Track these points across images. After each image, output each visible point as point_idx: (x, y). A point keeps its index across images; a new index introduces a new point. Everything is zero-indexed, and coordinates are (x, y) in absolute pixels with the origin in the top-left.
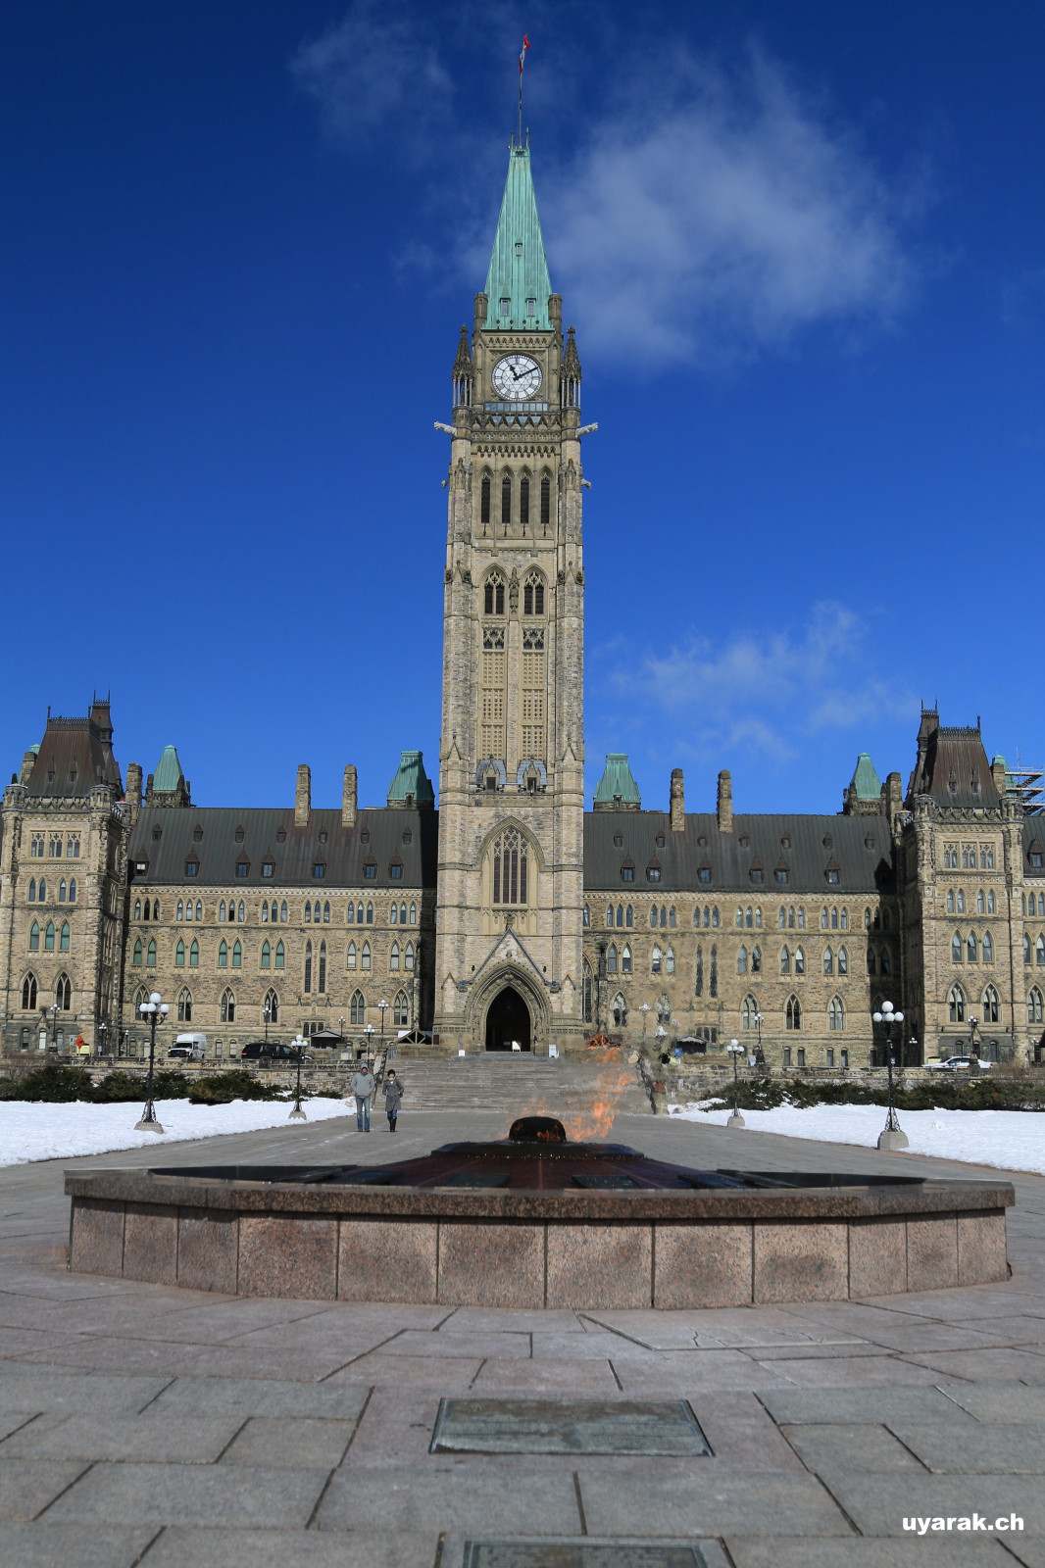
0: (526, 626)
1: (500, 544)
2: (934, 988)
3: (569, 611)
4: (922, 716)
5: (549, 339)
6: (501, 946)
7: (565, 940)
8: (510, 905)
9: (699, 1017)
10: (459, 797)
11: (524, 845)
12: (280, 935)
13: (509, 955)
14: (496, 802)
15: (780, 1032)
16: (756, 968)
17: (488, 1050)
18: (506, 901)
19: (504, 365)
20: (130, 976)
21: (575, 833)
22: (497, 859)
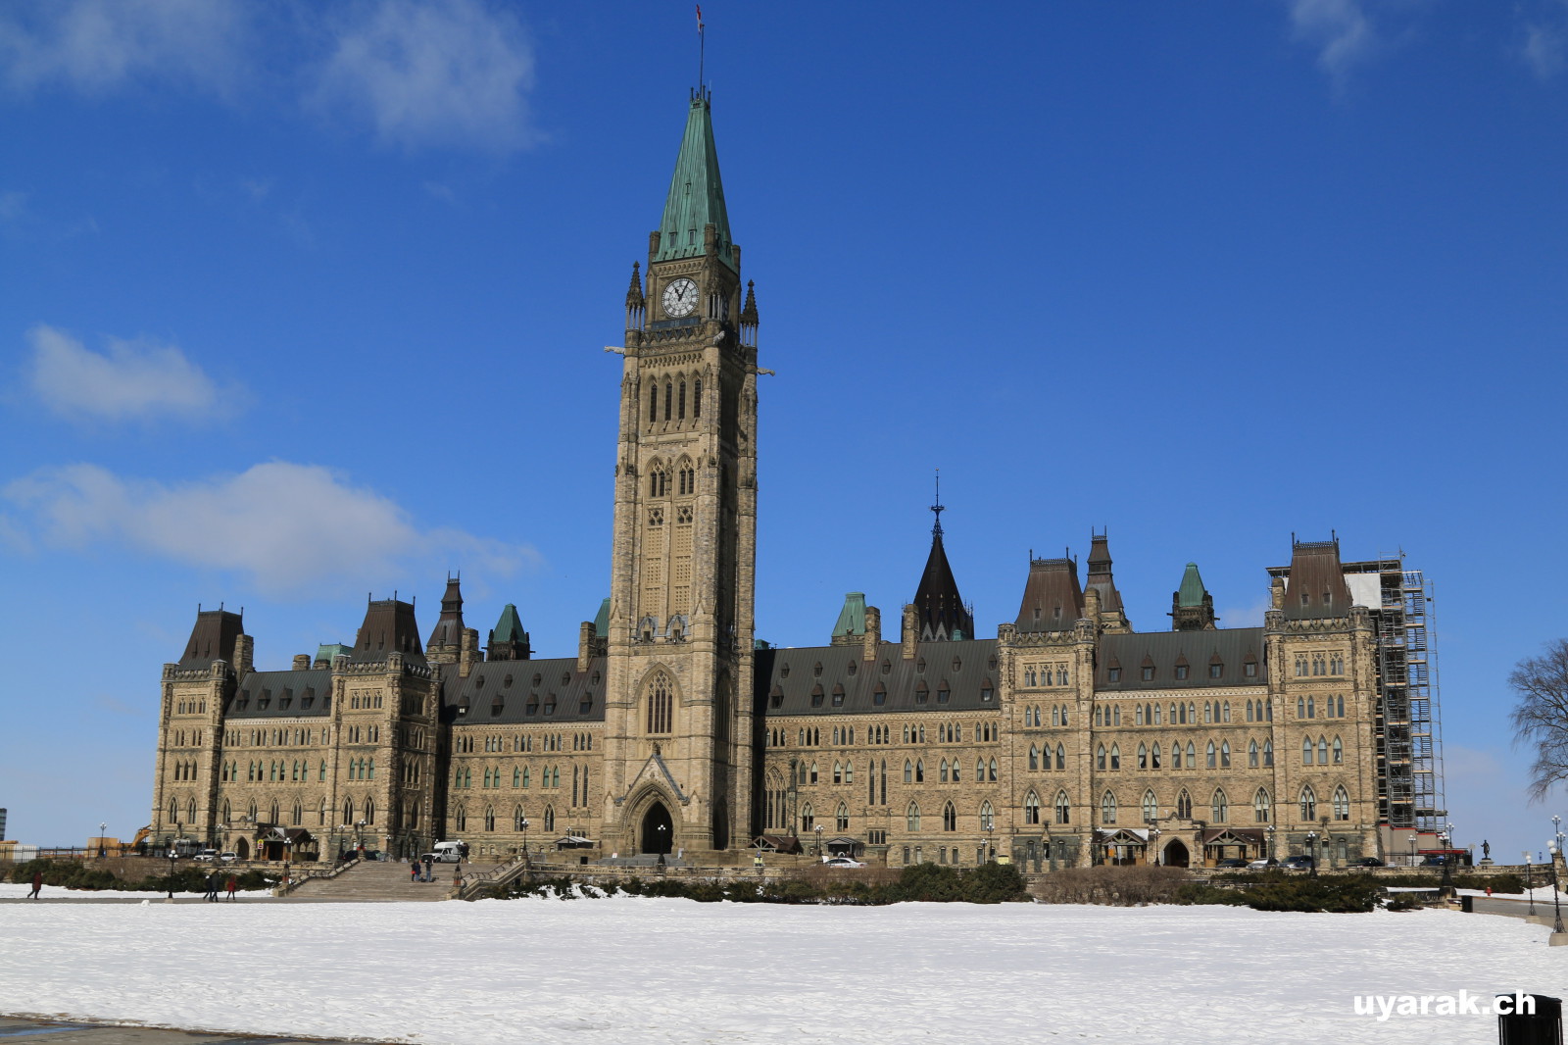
0: (679, 505)
1: (660, 439)
2: (1010, 794)
3: (703, 490)
4: (1093, 542)
5: (702, 262)
6: (647, 768)
7: (694, 762)
8: (659, 735)
9: (872, 822)
10: (619, 649)
11: (670, 685)
12: (555, 761)
13: (653, 775)
14: (650, 651)
15: (938, 834)
16: (920, 778)
17: (644, 852)
18: (657, 731)
19: (671, 289)
20: (453, 797)
21: (703, 674)
22: (651, 698)
